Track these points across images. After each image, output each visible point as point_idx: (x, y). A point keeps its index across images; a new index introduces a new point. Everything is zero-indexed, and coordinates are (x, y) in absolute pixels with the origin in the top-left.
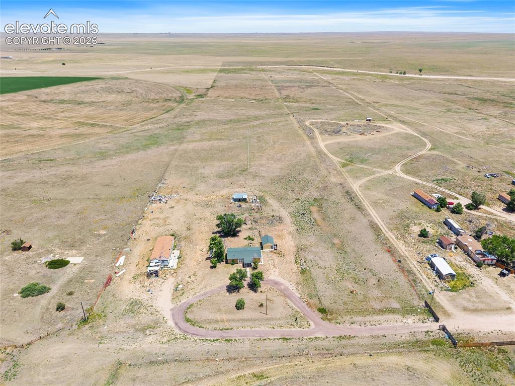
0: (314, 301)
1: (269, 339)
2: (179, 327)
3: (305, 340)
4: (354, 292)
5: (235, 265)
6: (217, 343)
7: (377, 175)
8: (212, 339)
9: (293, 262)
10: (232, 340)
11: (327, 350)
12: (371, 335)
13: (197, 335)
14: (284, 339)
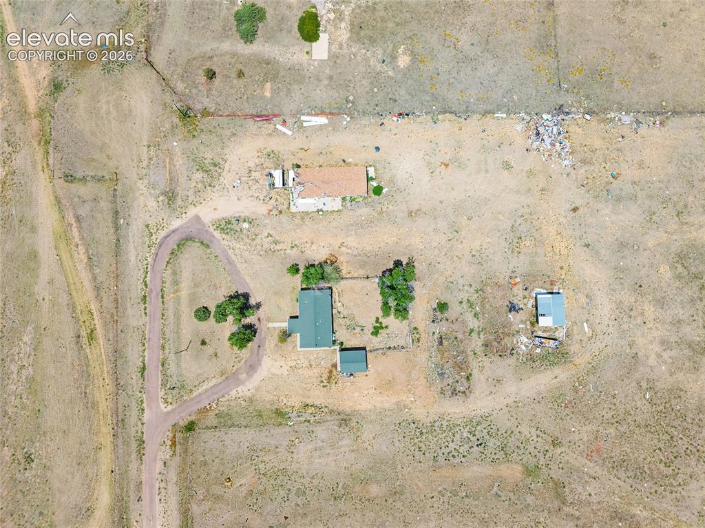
0: (211, 420)
1: (144, 350)
2: (168, 236)
3: (140, 395)
5: (298, 305)
6: (141, 286)
10: (145, 303)
13: (155, 261)
14: (144, 368)
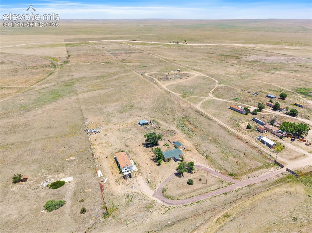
0: (223, 171)
1: (217, 196)
2: (166, 203)
4: (238, 162)
5: (170, 161)
6: (193, 206)
7: (204, 100)
8: (189, 204)
9: (198, 153)
10: (199, 202)
11: (247, 194)
12: (261, 181)
13: (179, 204)
14: (224, 194)
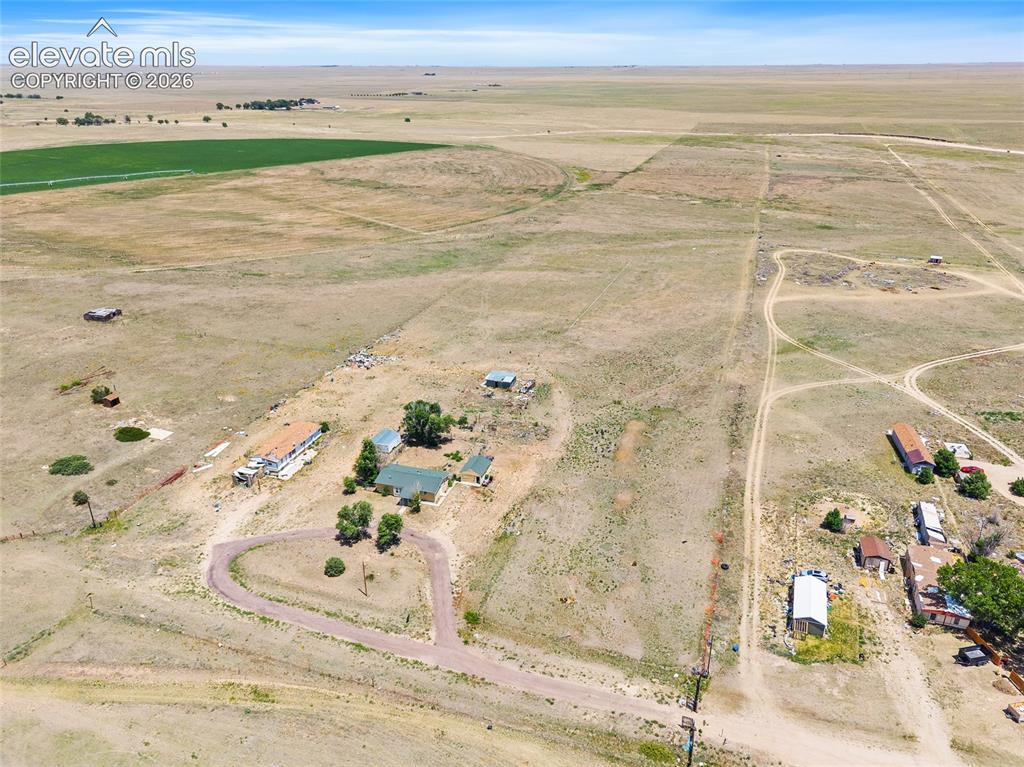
0: (475, 596)
1: (333, 638)
2: (211, 576)
4: (569, 601)
5: (390, 496)
6: (246, 619)
8: (243, 610)
9: (501, 515)
10: (271, 621)
11: (417, 691)
12: (526, 690)
13: (227, 597)
14: (359, 646)
